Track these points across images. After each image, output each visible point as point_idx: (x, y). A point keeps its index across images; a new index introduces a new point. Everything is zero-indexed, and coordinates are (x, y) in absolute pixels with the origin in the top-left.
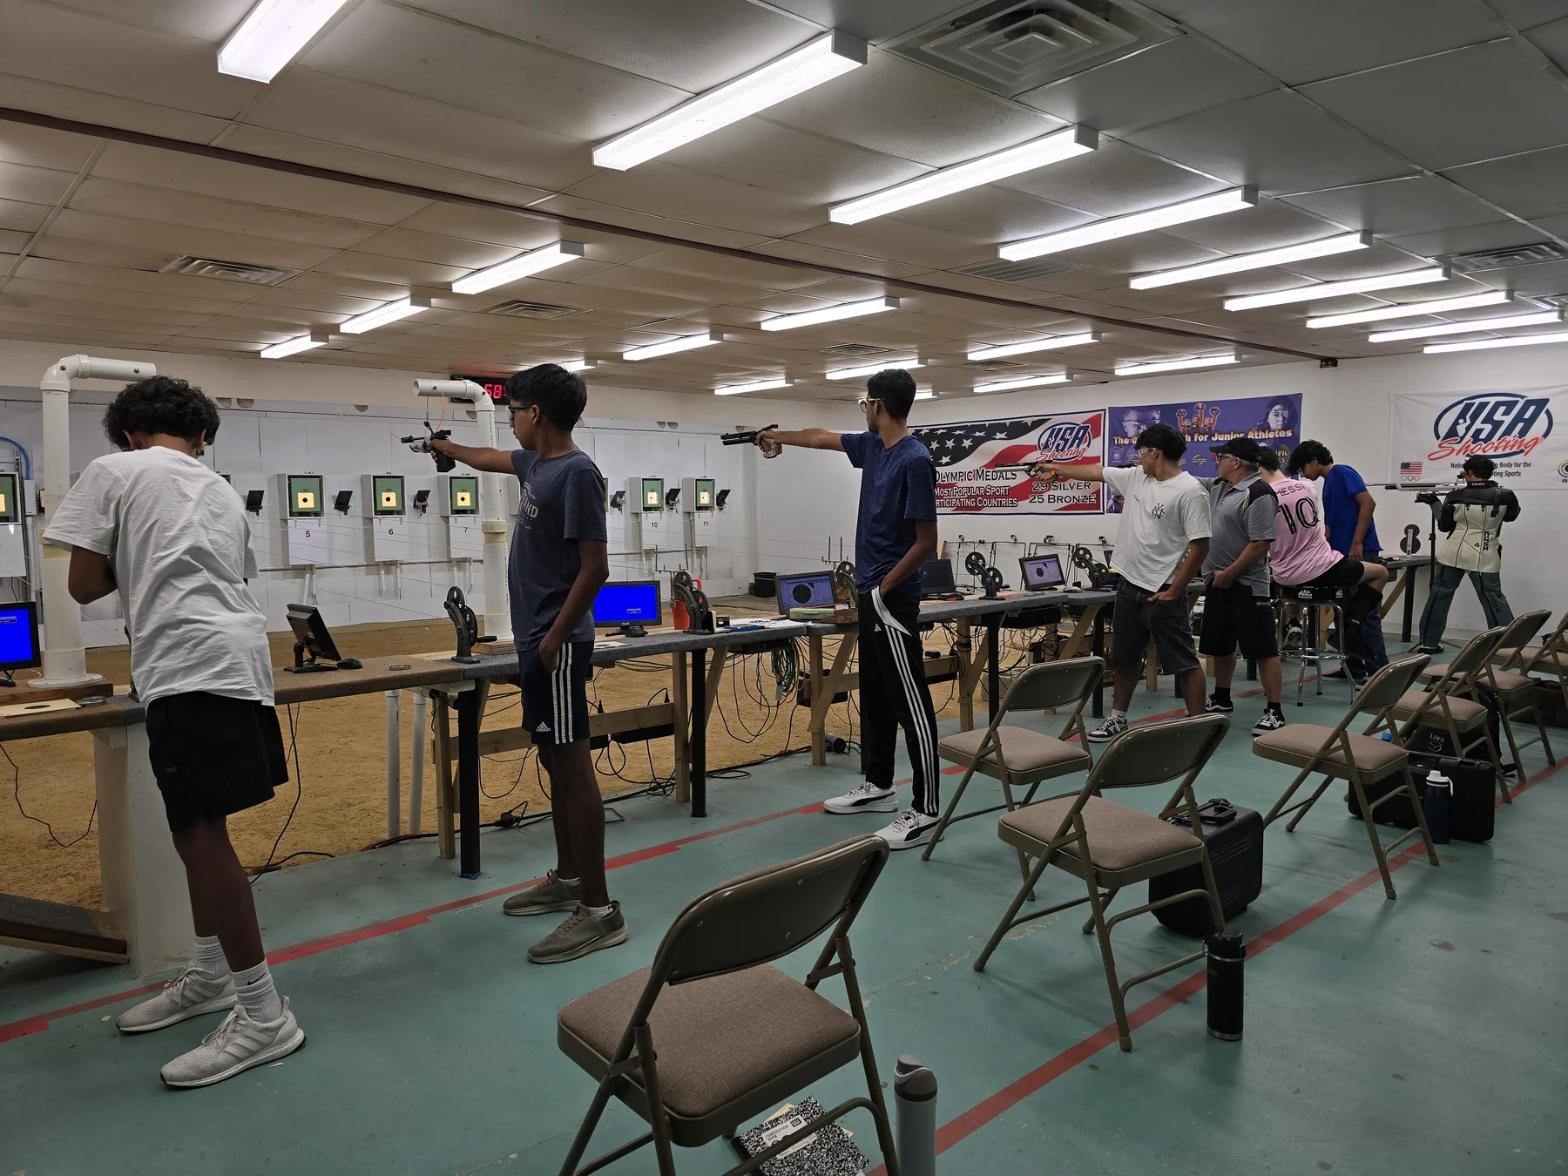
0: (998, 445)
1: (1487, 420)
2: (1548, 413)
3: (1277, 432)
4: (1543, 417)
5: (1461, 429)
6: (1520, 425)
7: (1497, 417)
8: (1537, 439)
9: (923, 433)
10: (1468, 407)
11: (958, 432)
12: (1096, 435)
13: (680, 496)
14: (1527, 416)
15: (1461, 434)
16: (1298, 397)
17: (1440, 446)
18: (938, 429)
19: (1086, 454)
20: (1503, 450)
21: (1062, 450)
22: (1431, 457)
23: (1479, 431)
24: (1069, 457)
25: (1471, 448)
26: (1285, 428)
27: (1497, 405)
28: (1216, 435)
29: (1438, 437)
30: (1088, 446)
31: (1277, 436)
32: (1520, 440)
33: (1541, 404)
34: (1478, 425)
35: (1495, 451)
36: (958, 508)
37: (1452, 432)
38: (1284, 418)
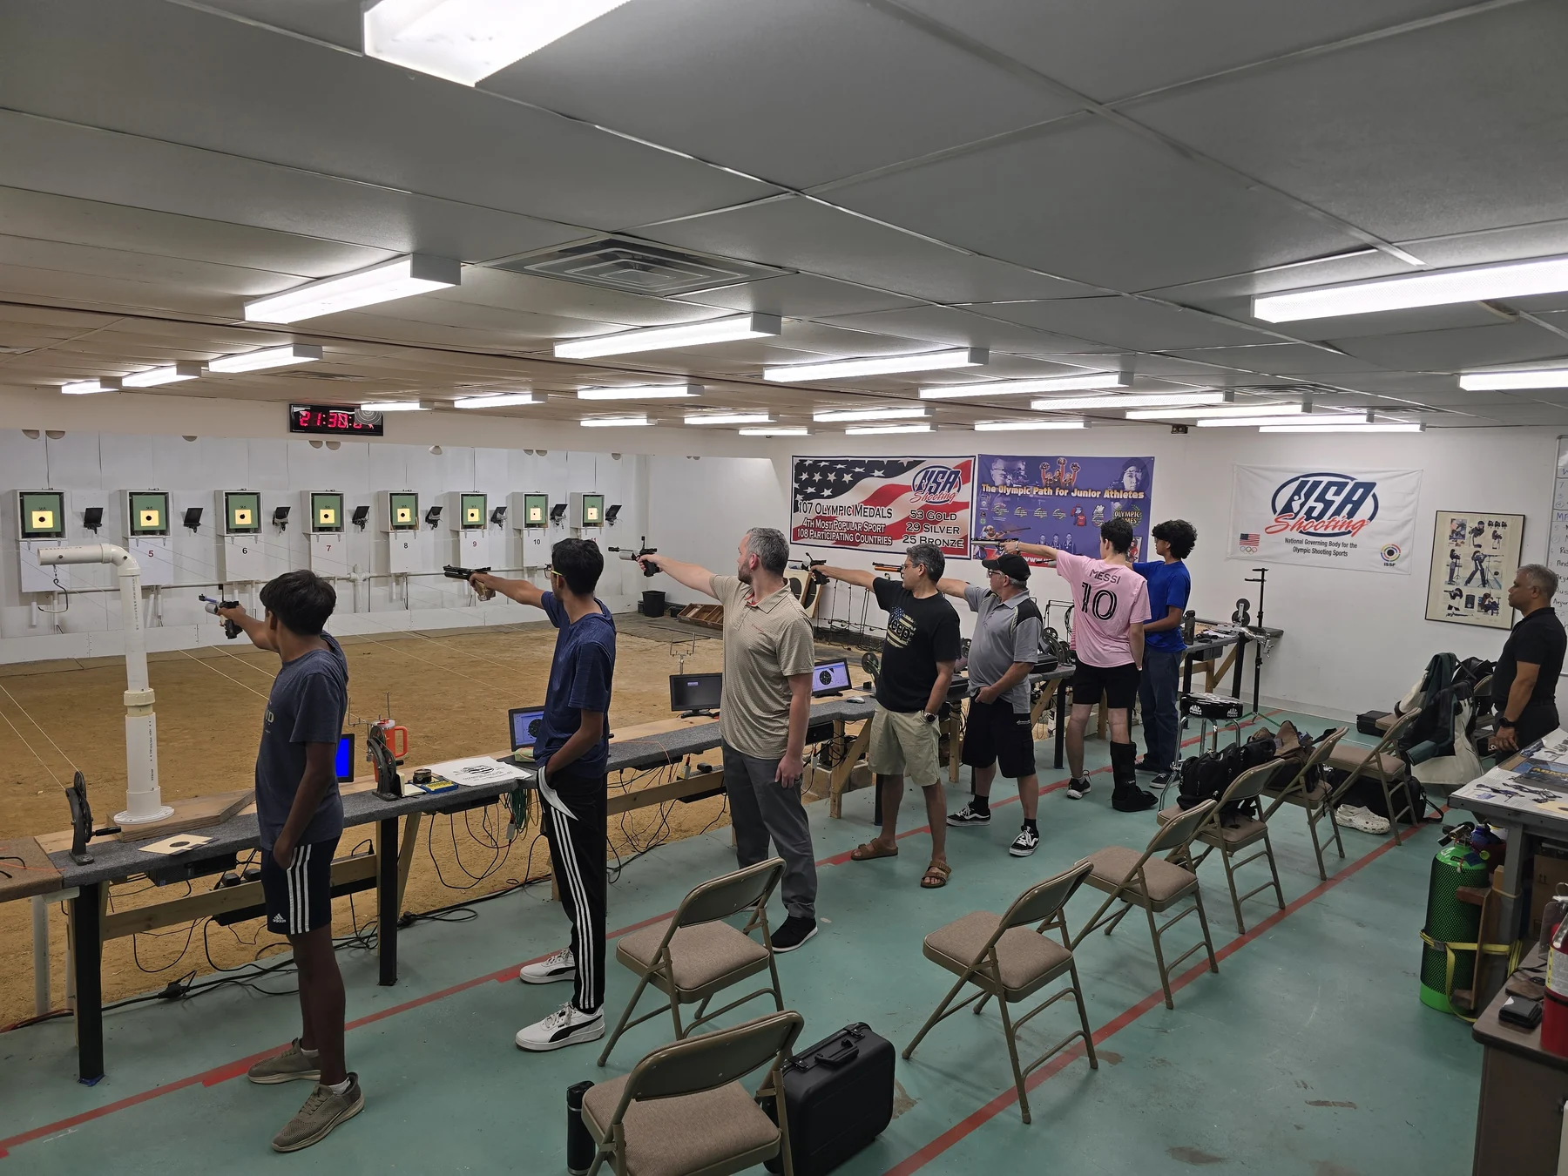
0: (875, 483)
1: (1320, 499)
2: (1374, 496)
3: (1130, 493)
4: (1369, 501)
5: (1296, 506)
6: (1349, 507)
7: (1329, 496)
8: (1364, 521)
9: (807, 463)
10: (1303, 484)
11: (839, 466)
12: (966, 480)
13: (567, 512)
14: (1355, 498)
15: (1295, 511)
16: (1151, 460)
17: (1276, 520)
18: (821, 461)
19: (955, 499)
20: (1333, 529)
21: (934, 493)
22: (1269, 530)
23: (1312, 509)
24: (940, 500)
25: (1304, 524)
26: (1138, 490)
27: (1330, 484)
28: (1076, 490)
29: (1275, 511)
30: (958, 491)
31: (1130, 497)
32: (1348, 521)
33: (1369, 487)
34: (1311, 503)
35: (1325, 529)
36: (838, 542)
37: (1288, 508)
38: (1137, 479)
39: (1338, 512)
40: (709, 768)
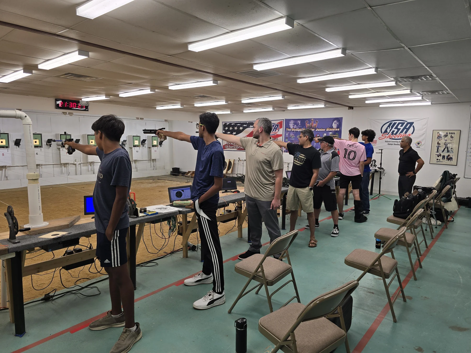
1: (396, 128)
2: (413, 126)
3: (335, 129)
4: (412, 128)
5: (388, 130)
6: (405, 130)
7: (399, 127)
8: (410, 134)
9: (227, 124)
10: (391, 124)
11: (238, 125)
12: (281, 127)
13: (146, 142)
14: (407, 127)
15: (388, 132)
16: (342, 118)
17: (382, 135)
18: (232, 123)
19: (277, 134)
20: (400, 137)
22: (380, 139)
23: (394, 131)
25: (391, 136)
26: (337, 128)
27: (399, 123)
28: (317, 129)
29: (382, 133)
30: (278, 131)
31: (335, 130)
32: (405, 134)
33: (411, 124)
34: (393, 129)
35: (398, 137)
36: (238, 149)
37: (386, 131)
38: (337, 124)
39: (402, 132)
40: (230, 211)
